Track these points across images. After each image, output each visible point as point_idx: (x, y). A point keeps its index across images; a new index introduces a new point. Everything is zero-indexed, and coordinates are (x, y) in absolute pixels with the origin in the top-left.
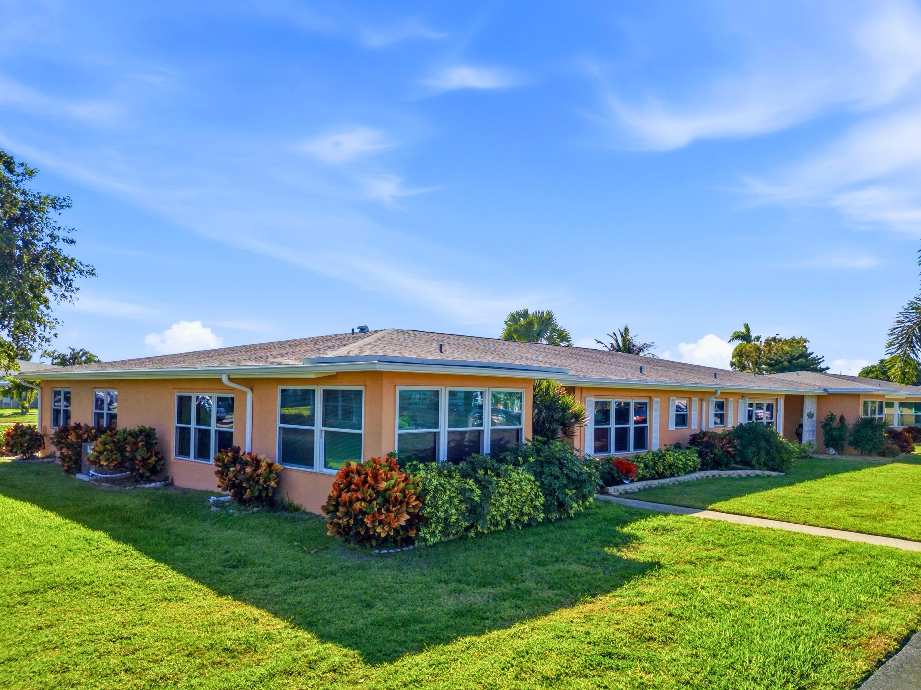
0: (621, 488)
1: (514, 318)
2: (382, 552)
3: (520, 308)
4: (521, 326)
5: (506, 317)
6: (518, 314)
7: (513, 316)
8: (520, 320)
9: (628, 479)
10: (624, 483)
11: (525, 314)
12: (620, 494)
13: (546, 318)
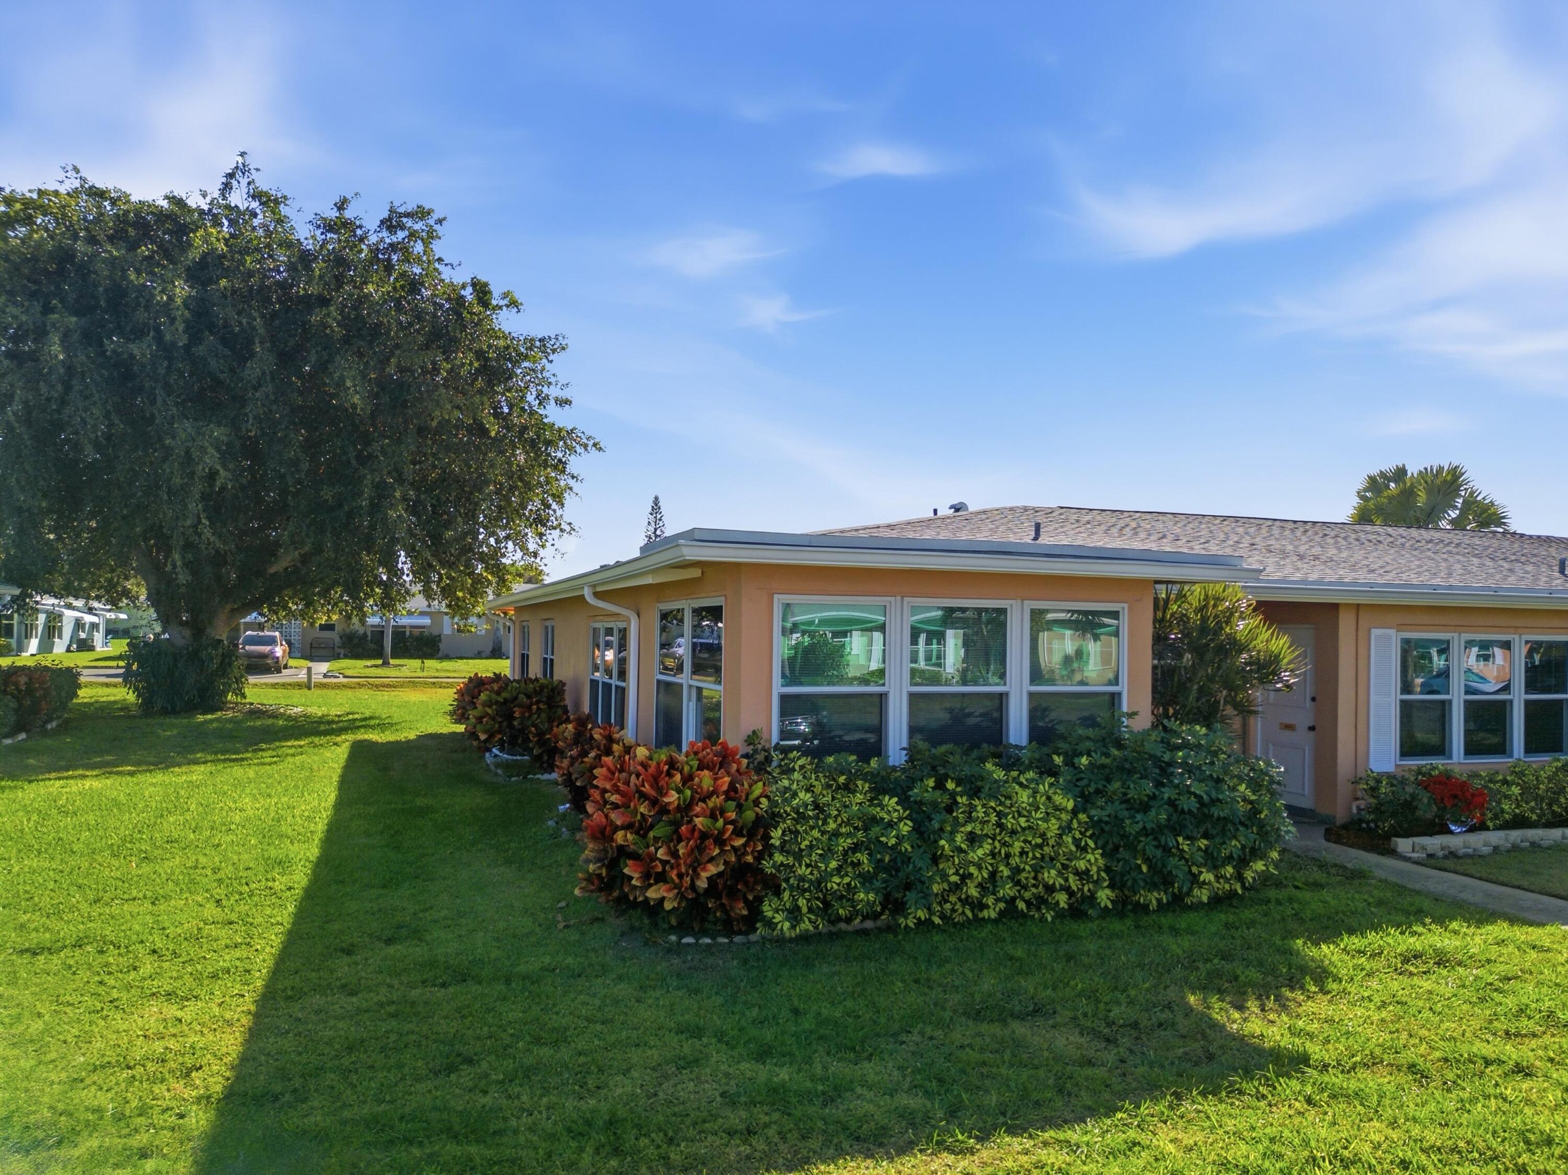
0: (1434, 843)
1: (1375, 484)
2: (685, 941)
3: (1388, 465)
4: (1390, 498)
5: (1360, 482)
6: (1382, 474)
7: (1372, 479)
8: (1388, 487)
9: (1463, 824)
10: (1451, 832)
11: (1401, 473)
12: (1431, 856)
13: (1445, 481)
